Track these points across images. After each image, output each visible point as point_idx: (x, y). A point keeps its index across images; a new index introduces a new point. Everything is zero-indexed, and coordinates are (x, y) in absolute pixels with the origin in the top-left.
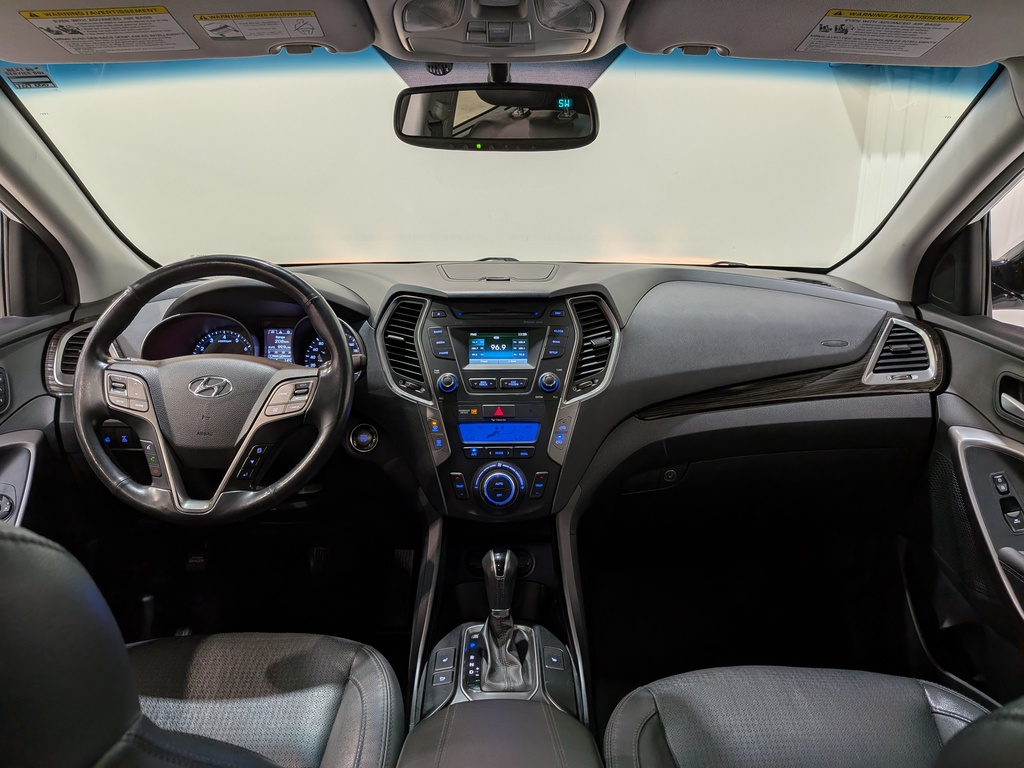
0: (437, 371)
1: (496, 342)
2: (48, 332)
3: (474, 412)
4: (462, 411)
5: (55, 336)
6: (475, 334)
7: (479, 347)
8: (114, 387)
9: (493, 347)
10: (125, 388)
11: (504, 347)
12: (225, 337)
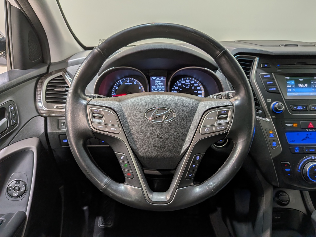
0: (269, 100)
1: (301, 82)
2: (36, 79)
3: (295, 125)
4: (288, 125)
5: (40, 81)
6: (288, 78)
7: (292, 85)
8: (94, 117)
9: (300, 85)
10: (102, 117)
11: (306, 85)
12: (128, 81)
